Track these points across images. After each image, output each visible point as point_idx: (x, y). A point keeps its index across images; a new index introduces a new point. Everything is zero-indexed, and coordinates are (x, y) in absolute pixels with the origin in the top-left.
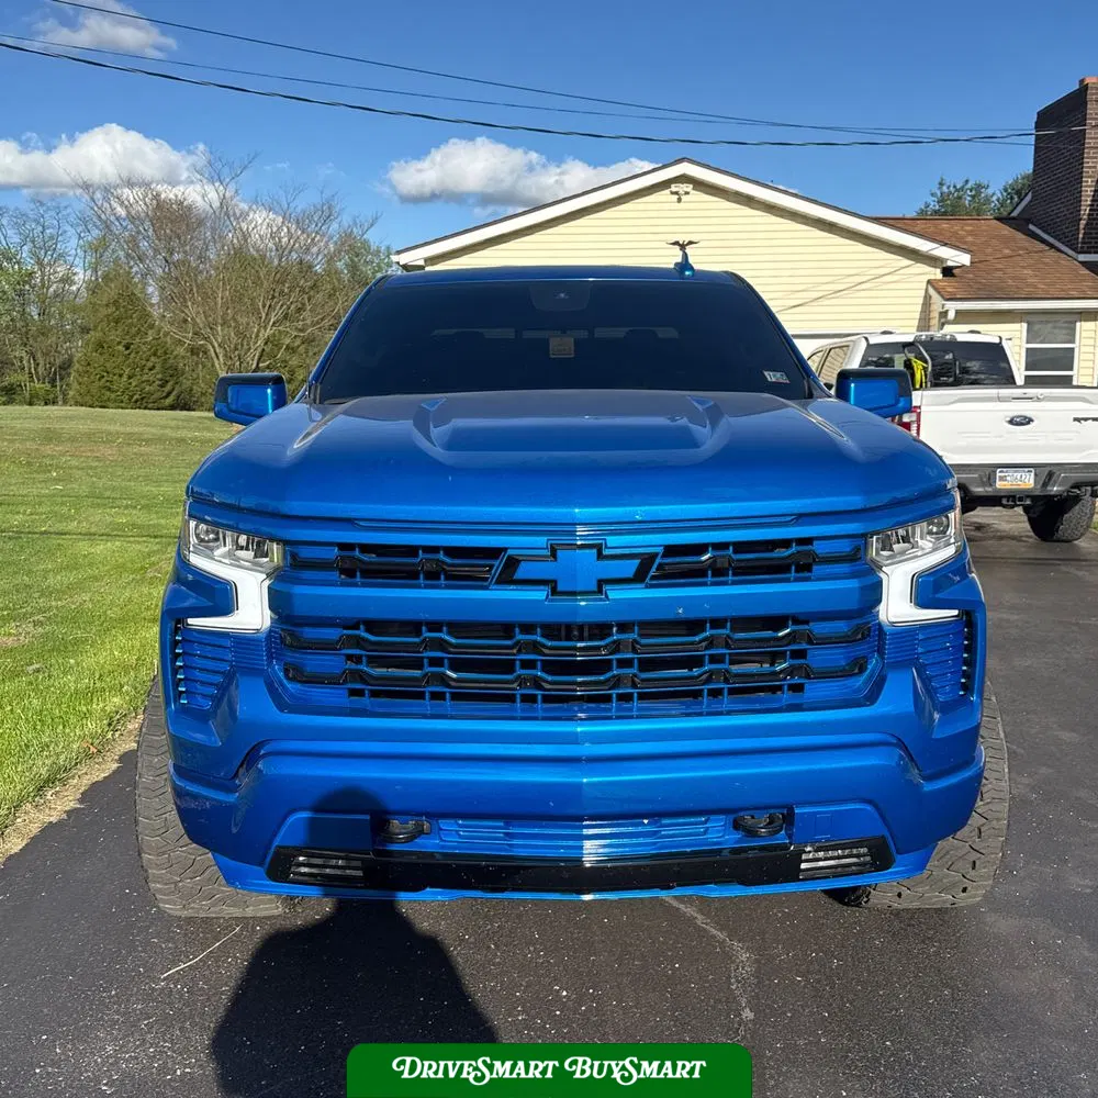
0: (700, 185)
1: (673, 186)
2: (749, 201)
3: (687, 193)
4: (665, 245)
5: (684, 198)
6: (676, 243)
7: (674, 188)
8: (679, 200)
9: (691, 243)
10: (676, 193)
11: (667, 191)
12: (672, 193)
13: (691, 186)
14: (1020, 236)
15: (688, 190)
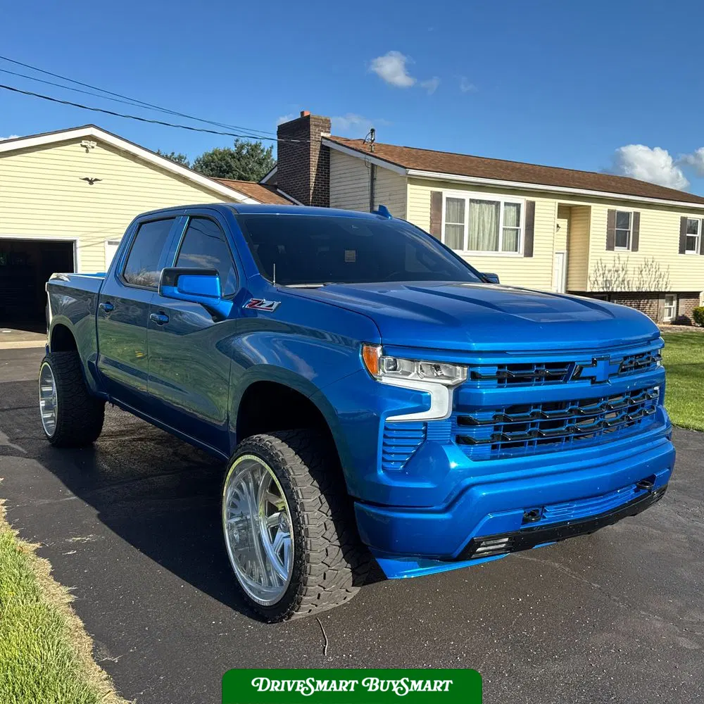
0: (101, 143)
1: (83, 141)
2: (134, 157)
3: (93, 147)
4: (78, 179)
5: (90, 150)
6: (87, 179)
7: (84, 143)
8: (87, 151)
9: (96, 180)
10: (85, 146)
11: (79, 145)
12: (82, 146)
13: (96, 143)
14: (274, 194)
15: (93, 145)
